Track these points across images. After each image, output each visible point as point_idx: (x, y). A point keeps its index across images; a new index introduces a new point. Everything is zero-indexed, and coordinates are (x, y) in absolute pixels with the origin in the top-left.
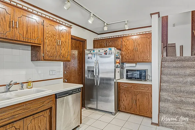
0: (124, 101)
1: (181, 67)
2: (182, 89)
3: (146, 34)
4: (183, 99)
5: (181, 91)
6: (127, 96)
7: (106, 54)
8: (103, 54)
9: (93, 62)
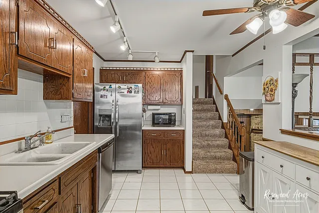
0: (151, 153)
1: (201, 110)
2: (207, 133)
3: (174, 71)
4: (209, 142)
5: (206, 135)
6: (154, 146)
7: (131, 92)
8: (126, 93)
9: (109, 103)
